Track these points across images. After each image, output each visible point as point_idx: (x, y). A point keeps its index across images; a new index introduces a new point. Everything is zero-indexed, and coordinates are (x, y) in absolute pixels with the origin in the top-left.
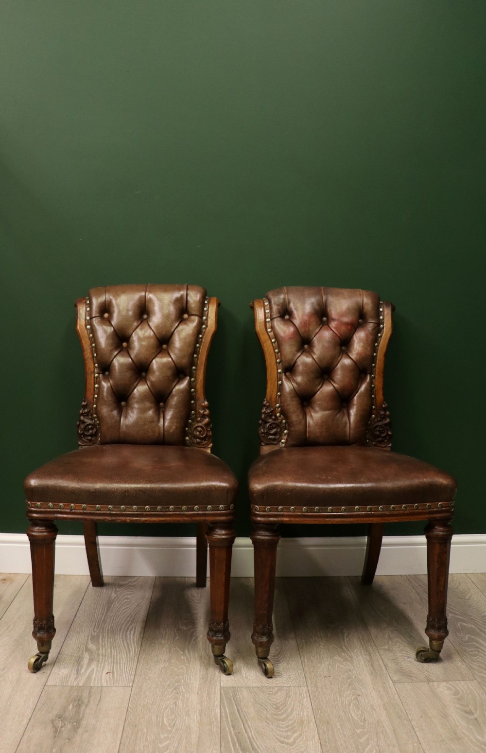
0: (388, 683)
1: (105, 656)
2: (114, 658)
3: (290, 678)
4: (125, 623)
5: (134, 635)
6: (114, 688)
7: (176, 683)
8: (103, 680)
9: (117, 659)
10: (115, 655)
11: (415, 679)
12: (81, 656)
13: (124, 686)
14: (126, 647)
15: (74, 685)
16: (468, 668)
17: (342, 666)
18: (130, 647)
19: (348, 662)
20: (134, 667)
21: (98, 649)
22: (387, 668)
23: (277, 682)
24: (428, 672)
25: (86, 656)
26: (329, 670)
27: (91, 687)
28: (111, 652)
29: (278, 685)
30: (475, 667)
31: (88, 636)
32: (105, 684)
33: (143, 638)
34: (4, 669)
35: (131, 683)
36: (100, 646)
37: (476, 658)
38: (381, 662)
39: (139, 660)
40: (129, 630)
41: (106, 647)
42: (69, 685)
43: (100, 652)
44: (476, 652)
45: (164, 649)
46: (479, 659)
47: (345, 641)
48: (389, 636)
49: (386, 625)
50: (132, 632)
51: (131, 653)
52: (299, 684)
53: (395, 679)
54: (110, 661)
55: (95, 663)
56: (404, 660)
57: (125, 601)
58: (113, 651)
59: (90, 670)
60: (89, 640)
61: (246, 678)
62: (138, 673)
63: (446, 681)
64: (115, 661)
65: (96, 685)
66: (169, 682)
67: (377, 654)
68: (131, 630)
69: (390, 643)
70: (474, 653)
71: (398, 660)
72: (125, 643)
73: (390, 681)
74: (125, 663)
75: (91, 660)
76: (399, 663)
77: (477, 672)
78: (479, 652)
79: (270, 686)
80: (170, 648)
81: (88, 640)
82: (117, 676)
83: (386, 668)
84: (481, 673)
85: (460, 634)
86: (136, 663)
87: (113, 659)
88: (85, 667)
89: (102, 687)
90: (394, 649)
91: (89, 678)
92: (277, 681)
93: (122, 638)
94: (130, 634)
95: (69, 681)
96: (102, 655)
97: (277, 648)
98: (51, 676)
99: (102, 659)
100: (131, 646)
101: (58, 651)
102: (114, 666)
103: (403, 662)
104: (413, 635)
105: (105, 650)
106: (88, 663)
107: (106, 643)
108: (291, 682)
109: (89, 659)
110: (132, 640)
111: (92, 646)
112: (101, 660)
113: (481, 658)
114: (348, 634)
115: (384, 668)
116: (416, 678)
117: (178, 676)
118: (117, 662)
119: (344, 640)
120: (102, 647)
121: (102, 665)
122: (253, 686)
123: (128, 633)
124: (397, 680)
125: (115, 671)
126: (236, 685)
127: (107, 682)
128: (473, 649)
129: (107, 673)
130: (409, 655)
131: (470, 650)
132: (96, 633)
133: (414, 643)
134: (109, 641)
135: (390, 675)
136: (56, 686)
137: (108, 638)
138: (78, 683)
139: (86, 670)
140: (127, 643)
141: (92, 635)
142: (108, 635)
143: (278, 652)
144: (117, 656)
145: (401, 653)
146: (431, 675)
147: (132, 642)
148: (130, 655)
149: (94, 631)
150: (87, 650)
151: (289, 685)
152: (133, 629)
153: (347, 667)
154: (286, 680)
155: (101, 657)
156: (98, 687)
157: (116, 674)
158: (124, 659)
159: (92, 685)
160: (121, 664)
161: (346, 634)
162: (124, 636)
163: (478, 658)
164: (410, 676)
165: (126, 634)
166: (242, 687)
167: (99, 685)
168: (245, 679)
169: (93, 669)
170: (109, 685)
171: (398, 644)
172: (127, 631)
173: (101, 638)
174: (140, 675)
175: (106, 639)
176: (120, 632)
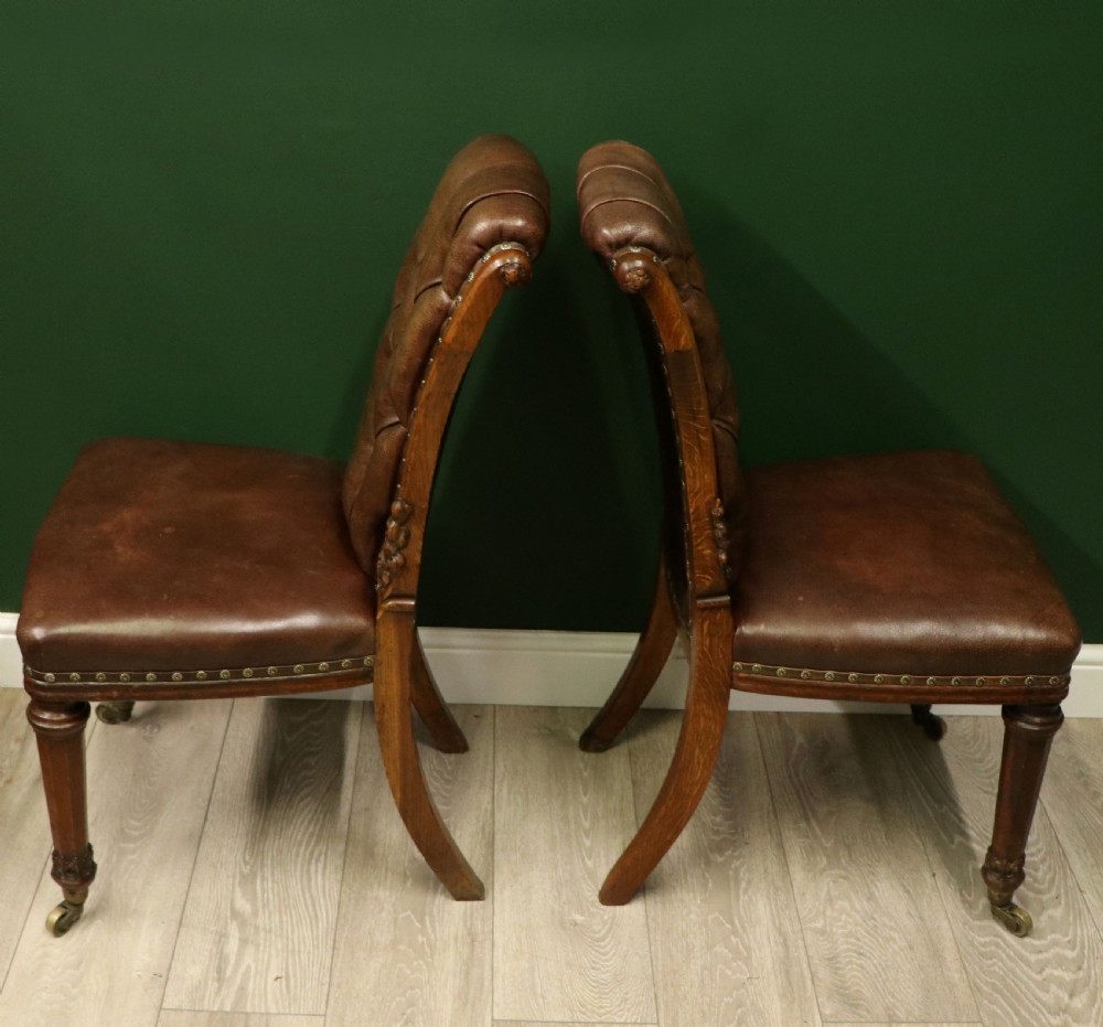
0: (813, 1022)
1: (270, 931)
2: (287, 939)
3: (627, 999)
4: (305, 840)
5: (324, 874)
6: (291, 1017)
7: (408, 1008)
8: (270, 997)
9: (293, 940)
10: (290, 929)
11: (865, 1013)
12: (223, 931)
13: (309, 1015)
14: (310, 909)
15: (216, 1009)
16: (971, 990)
17: (729, 972)
18: (318, 908)
19: (740, 963)
20: (328, 964)
21: (255, 914)
22: (816, 983)
23: (602, 1011)
24: (893, 996)
25: (234, 930)
26: (702, 981)
27: (247, 1014)
28: (281, 921)
29: (603, 1018)
30: (985, 988)
31: (234, 877)
32: (273, 1010)
33: (342, 885)
34: (79, 964)
35: (323, 1006)
36: (260, 904)
37: (990, 962)
38: (805, 966)
39: (337, 944)
40: (313, 861)
41: (271, 907)
42: (206, 1008)
43: (260, 921)
44: (993, 948)
45: (384, 914)
46: (996, 968)
47: (741, 903)
48: (829, 892)
49: (825, 860)
50: (320, 865)
51: (320, 925)
52: (642, 1017)
53: (827, 1012)
54: (280, 945)
55: (251, 949)
56: (851, 962)
57: (303, 774)
58: (285, 919)
59: (242, 969)
60: (238, 889)
61: (543, 998)
62: (335, 981)
63: (924, 1022)
64: (290, 946)
65: (257, 1010)
66: (394, 1003)
67: (800, 943)
68: (318, 860)
69: (829, 912)
70: (988, 949)
71: (837, 962)
72: (307, 895)
73: (817, 1017)
74: (309, 953)
75: (244, 942)
76: (838, 968)
77: (986, 1002)
78: (997, 945)
79: (588, 1020)
80: (395, 911)
81: (233, 885)
82: (296, 987)
83: (813, 981)
84: (993, 1004)
85: (970, 895)
86: (331, 953)
87: (285, 941)
88: (232, 961)
89: (268, 1014)
90: (834, 930)
91: (242, 989)
92: (601, 1007)
93: (302, 880)
94: (316, 871)
95: (204, 996)
96: (265, 929)
97: (606, 917)
98: (169, 983)
99: (265, 940)
100: (320, 906)
101: (178, 915)
102: (287, 960)
103: (849, 967)
104: (877, 894)
105: (270, 918)
106: (239, 950)
107: (271, 896)
108: (629, 1009)
109: (240, 939)
110: (320, 889)
111: (243, 905)
112: (262, 942)
113: (1000, 964)
114: (749, 882)
115: (809, 983)
116: (868, 1011)
117: (412, 988)
118: (293, 951)
119: (738, 897)
120: (264, 906)
121: (266, 957)
122: (556, 1020)
123: (313, 868)
124: (831, 1016)
125: (291, 973)
126: (522, 1017)
127: (277, 1003)
128: (987, 939)
129: (277, 978)
130: (862, 948)
131: (982, 940)
132: (248, 867)
133: (876, 916)
134: (276, 891)
135: (820, 1000)
136: (178, 1010)
137: (273, 881)
138: (222, 1004)
139: (235, 971)
140: (311, 896)
141: (241, 873)
142: (273, 874)
143: (606, 928)
144: (293, 932)
145: (847, 943)
146: (898, 1004)
147: (321, 894)
148: (317, 930)
149: (246, 863)
150: (235, 914)
151: (622, 1020)
152: (322, 858)
153: (739, 975)
154: (619, 1005)
155: (262, 935)
156: (262, 1014)
157: (292, 980)
158: (307, 940)
159: (249, 1009)
160: (302, 956)
161: (743, 885)
162: (305, 877)
163: (993, 965)
164: (857, 1006)
165: (308, 871)
166: (533, 1021)
167: (263, 1011)
168: (541, 1002)
169: (249, 967)
170: (281, 1011)
171: (844, 917)
172: (310, 863)
173: (259, 881)
174: (339, 986)
175: (270, 884)
176: (296, 863)
